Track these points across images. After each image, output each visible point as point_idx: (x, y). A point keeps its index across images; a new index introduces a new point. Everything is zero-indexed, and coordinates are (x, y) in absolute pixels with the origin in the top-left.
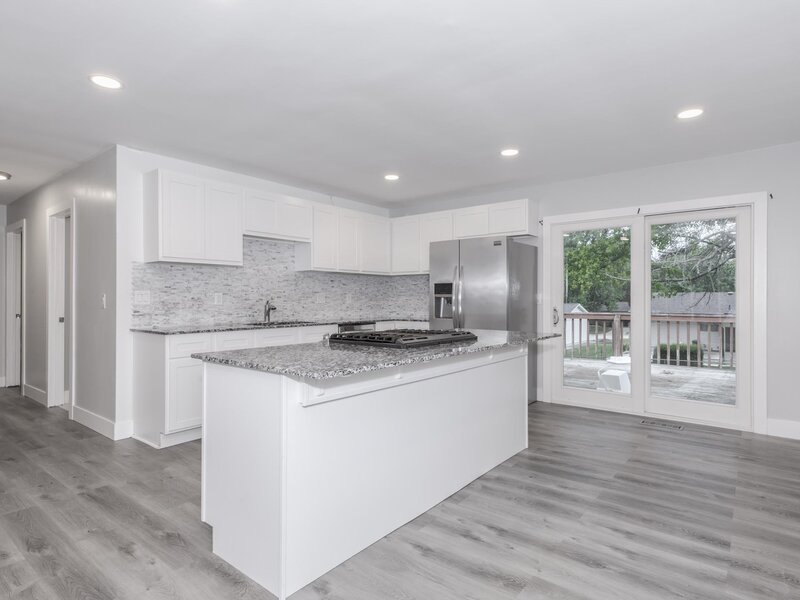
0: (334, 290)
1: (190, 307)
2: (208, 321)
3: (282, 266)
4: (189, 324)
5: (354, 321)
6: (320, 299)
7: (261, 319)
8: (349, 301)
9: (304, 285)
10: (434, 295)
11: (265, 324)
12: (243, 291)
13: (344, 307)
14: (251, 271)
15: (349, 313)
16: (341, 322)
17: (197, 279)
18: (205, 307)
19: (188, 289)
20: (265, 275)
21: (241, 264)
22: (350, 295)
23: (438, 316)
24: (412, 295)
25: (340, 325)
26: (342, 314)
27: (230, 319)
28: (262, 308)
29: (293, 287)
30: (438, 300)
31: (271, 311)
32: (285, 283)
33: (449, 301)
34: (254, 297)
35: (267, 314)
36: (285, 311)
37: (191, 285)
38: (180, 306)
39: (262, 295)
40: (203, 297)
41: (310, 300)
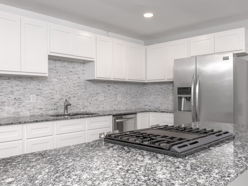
0: (110, 91)
1: (13, 104)
2: (25, 113)
3: (76, 76)
4: (12, 116)
5: (123, 112)
6: (101, 98)
7: (61, 111)
8: (119, 99)
9: (91, 89)
10: (177, 96)
11: (64, 115)
12: (50, 93)
13: (116, 103)
14: (56, 80)
15: (119, 106)
16: (115, 113)
17: (18, 86)
18: (24, 104)
19: (12, 92)
20: (64, 82)
21: (47, 75)
22: (120, 95)
23: (180, 109)
24: (159, 95)
25: (113, 116)
26: (115, 107)
27: (41, 112)
28: (62, 104)
29: (83, 90)
30: (180, 98)
31: (69, 107)
32: (78, 88)
33: (188, 99)
34: (57, 97)
35: (66, 108)
36: (78, 106)
37: (14, 90)
38: (6, 104)
39: (63, 96)
40: (22, 97)
41: (94, 98)
